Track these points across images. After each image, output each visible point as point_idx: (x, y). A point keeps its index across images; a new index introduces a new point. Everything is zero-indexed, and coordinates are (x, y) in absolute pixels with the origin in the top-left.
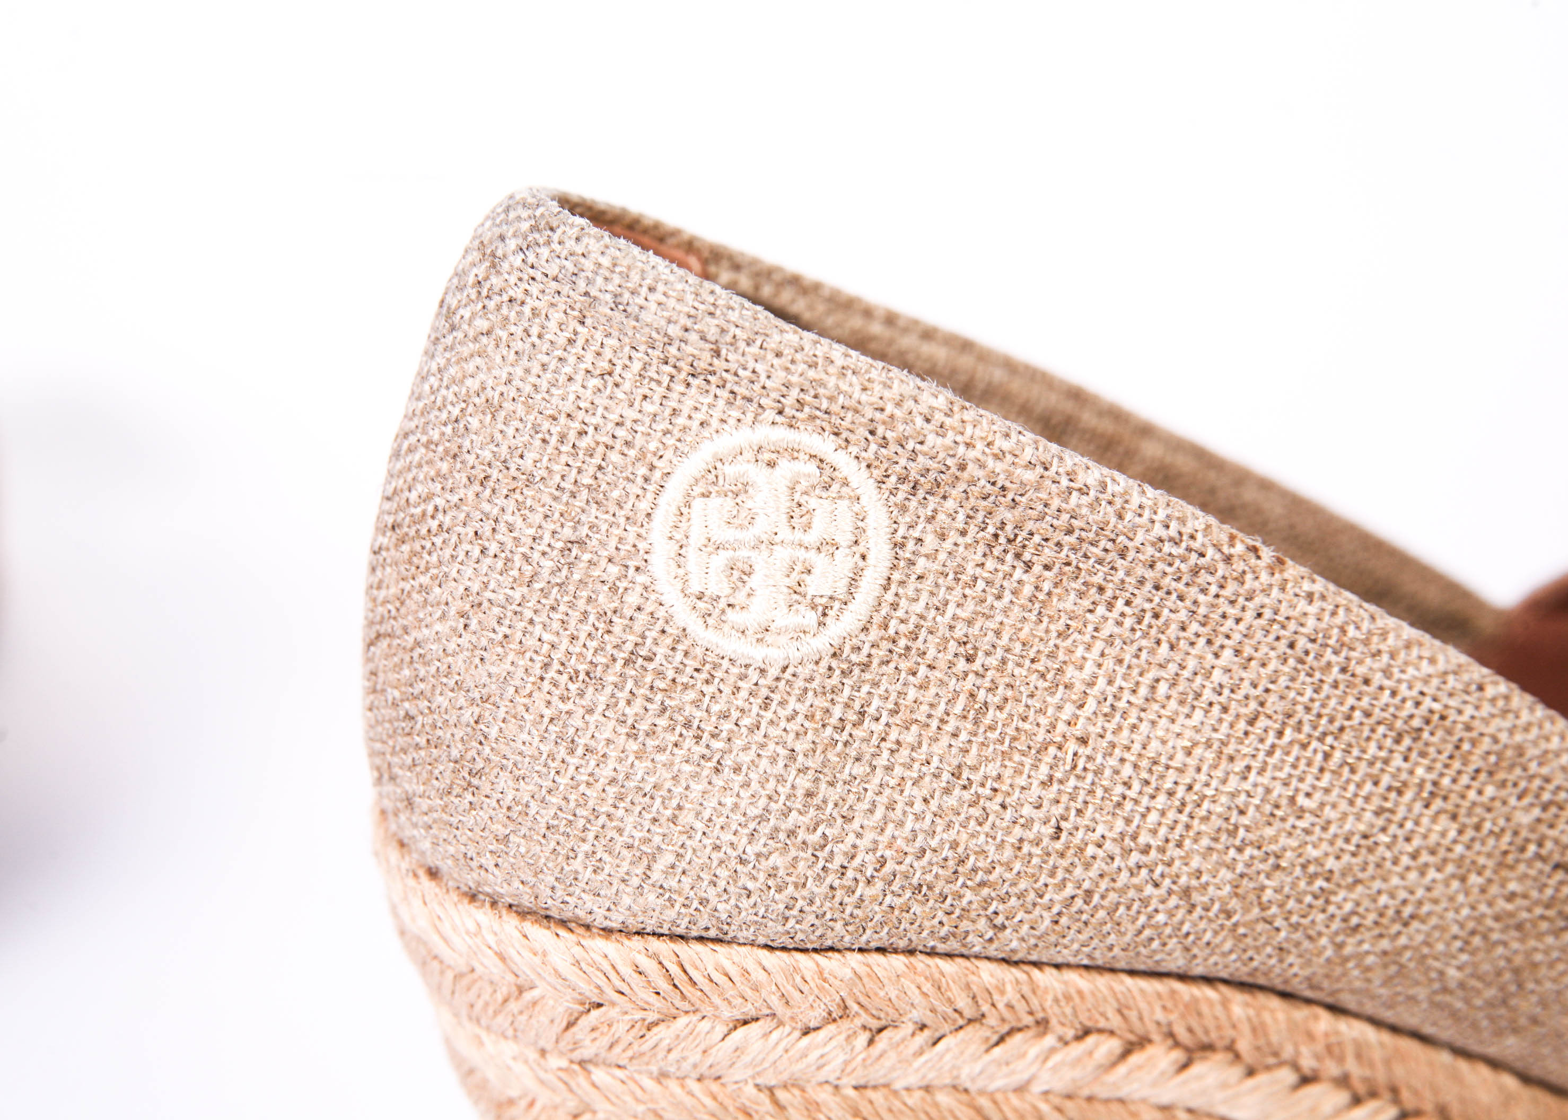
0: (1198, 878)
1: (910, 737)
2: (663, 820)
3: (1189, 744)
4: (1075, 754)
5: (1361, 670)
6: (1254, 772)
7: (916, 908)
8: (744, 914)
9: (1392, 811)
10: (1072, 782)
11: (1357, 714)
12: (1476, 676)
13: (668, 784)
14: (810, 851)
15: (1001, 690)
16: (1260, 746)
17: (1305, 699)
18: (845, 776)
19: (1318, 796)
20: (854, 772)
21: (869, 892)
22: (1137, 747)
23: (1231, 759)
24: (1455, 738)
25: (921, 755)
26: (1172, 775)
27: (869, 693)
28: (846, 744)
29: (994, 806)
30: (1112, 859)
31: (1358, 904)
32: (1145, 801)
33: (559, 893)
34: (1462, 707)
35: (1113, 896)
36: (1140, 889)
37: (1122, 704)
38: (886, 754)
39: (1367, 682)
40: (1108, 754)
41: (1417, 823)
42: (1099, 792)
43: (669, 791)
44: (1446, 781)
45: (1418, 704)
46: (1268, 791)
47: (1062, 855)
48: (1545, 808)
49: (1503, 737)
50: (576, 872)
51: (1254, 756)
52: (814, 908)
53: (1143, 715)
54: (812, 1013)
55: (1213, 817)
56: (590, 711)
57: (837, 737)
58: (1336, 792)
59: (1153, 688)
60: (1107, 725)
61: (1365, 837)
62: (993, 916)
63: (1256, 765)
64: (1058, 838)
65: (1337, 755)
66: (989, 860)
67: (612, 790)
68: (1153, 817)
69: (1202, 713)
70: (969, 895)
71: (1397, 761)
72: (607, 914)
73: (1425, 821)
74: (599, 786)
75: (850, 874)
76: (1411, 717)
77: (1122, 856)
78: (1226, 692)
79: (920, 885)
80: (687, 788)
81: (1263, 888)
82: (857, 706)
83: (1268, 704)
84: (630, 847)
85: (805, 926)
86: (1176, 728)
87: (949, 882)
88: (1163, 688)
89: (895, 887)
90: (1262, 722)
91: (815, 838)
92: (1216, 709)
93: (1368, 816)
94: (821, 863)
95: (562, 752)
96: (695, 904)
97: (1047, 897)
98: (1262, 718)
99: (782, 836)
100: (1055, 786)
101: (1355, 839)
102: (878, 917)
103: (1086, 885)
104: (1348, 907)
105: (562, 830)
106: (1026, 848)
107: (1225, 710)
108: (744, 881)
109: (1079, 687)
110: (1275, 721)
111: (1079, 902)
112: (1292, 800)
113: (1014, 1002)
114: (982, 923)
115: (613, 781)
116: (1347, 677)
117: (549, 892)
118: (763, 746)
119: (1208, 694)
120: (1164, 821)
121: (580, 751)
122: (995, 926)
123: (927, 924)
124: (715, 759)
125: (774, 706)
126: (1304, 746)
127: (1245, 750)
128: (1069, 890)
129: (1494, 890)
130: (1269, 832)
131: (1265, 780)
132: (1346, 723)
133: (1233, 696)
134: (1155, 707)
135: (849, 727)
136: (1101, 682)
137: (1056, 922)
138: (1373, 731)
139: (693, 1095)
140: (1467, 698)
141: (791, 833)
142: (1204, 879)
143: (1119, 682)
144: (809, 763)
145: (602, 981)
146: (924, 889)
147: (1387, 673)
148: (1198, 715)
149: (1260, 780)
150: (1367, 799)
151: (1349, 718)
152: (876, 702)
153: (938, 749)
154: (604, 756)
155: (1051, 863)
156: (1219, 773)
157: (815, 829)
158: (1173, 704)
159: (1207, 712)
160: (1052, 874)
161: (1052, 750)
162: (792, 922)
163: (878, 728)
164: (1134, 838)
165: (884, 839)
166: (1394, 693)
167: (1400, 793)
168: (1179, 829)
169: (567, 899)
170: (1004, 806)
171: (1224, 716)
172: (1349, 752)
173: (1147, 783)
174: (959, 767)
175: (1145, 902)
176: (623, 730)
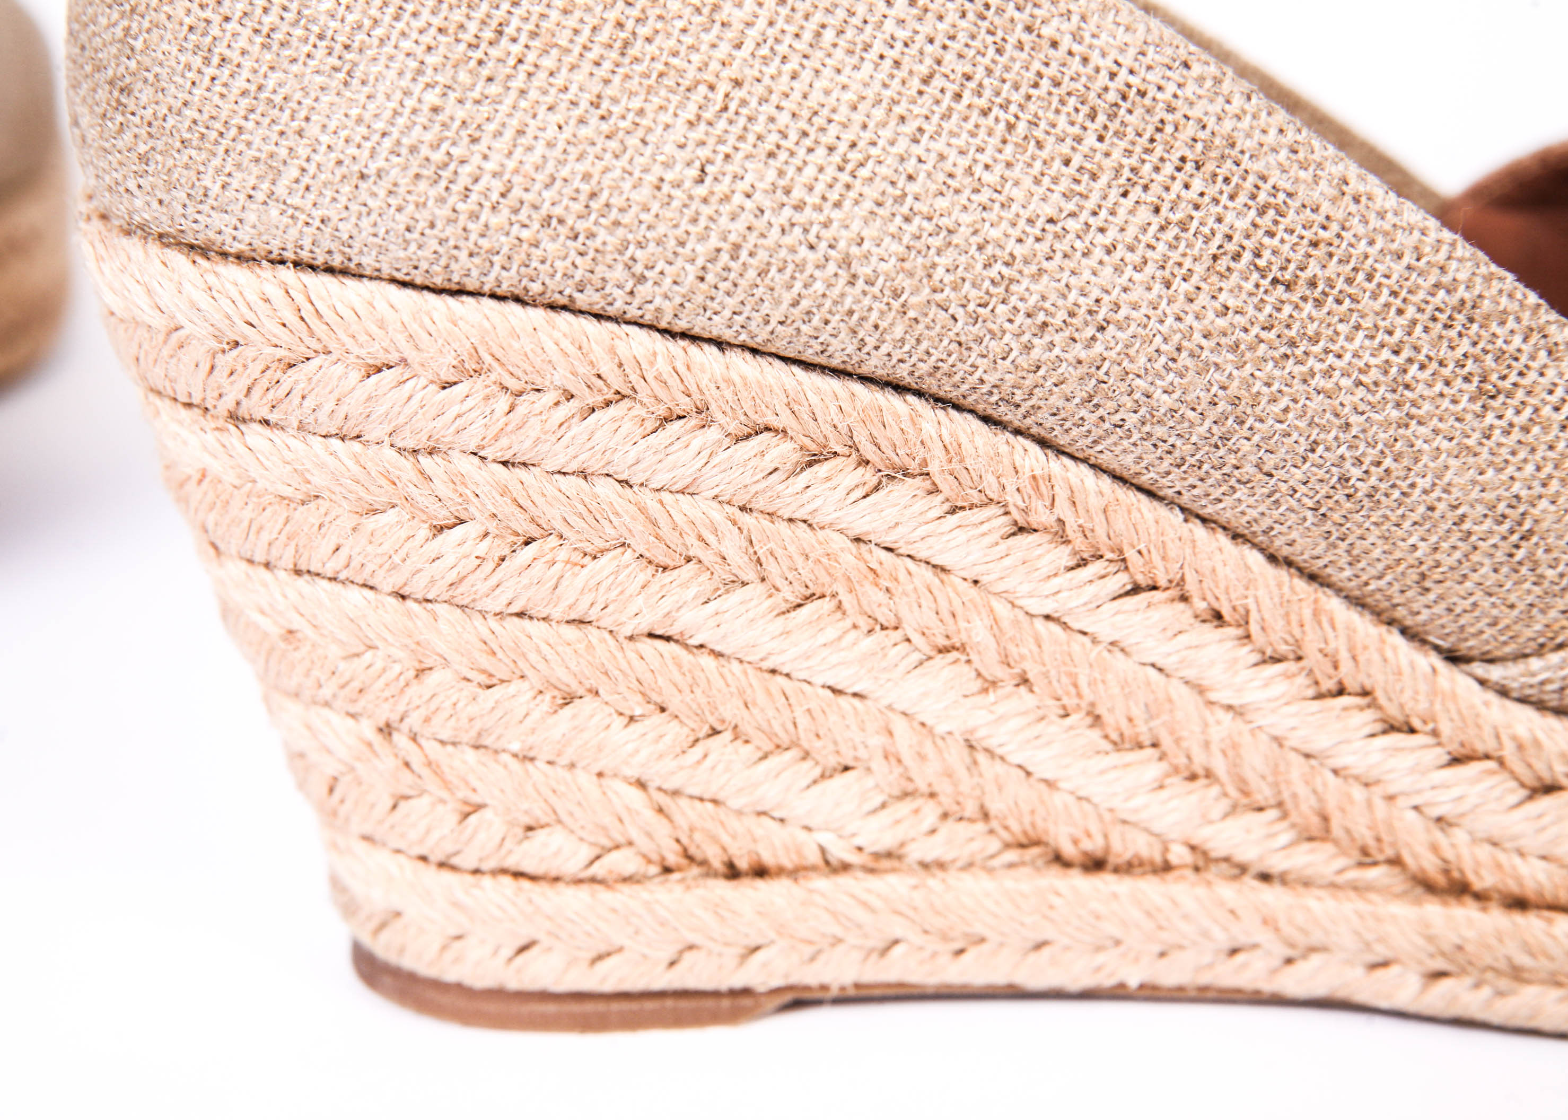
0: (860, 245)
1: (548, 62)
2: (290, 132)
3: (855, 98)
4: (727, 96)
5: (1046, 31)
6: (926, 136)
7: (546, 244)
8: (364, 234)
9: (1086, 197)
10: (722, 124)
11: (1045, 83)
12: (1182, 52)
13: (298, 95)
14: (433, 168)
15: (651, 21)
16: (935, 108)
17: (986, 61)
18: (476, 95)
19: (999, 169)
20: (486, 92)
21: (494, 221)
22: (796, 96)
23: (902, 119)
24: (1156, 118)
25: (559, 81)
26: (833, 130)
27: (509, 12)
28: (480, 62)
29: (633, 141)
30: (762, 212)
31: (1044, 298)
32: (801, 152)
33: (190, 210)
34: (1163, 83)
35: (762, 255)
36: (793, 250)
37: (782, 49)
38: (522, 76)
39: (1054, 44)
40: (763, 100)
41: (1113, 213)
42: (751, 138)
43: (299, 103)
44: (1147, 168)
45: (1113, 76)
46: (942, 157)
47: (705, 201)
48: (1262, 212)
49: (1211, 122)
50: (206, 189)
51: (927, 118)
52: (435, 232)
53: (805, 62)
54: (441, 360)
55: (878, 179)
56: (227, 19)
57: (470, 54)
58: (1019, 167)
59: (818, 35)
60: (764, 69)
61: (1051, 221)
62: (631, 263)
63: (930, 128)
64: (702, 181)
65: (1022, 127)
66: (625, 197)
67: (245, 102)
68: (810, 171)
69: (872, 66)
70: (602, 235)
71: (1090, 140)
72: (235, 233)
73: (1122, 212)
74: (232, 98)
75: (474, 197)
76: (1106, 89)
77: (773, 210)
78: (899, 45)
79: (550, 217)
80: (316, 100)
81: (934, 266)
82: (494, 24)
83: (945, 62)
84: (257, 160)
85: (426, 253)
86: (842, 79)
87: (580, 217)
88: (829, 35)
89: (523, 216)
90: (938, 82)
91: (438, 156)
92: (888, 63)
93: (1056, 197)
94: (443, 183)
95: (197, 61)
96: (317, 223)
97: (689, 246)
98: (937, 76)
99: (404, 151)
100: (703, 127)
101: (1040, 223)
102: (505, 250)
103: (733, 238)
104: (1033, 300)
105: (195, 143)
106: (666, 188)
107: (897, 64)
108: (364, 196)
109: (737, 26)
110: (953, 82)
111: (724, 257)
112: (969, 171)
113: (665, 376)
114: (619, 273)
115: (244, 93)
116: (1033, 37)
117: (180, 210)
118: (391, 58)
119: (878, 47)
120: (821, 177)
121: (215, 60)
122: (634, 275)
123: (559, 264)
124: (345, 69)
125: (406, 16)
126: (985, 113)
127: (917, 110)
128: (714, 241)
129: (1203, 299)
130: (942, 203)
131: (939, 145)
132: (1032, 91)
133: (906, 50)
134: (820, 54)
135: (483, 45)
136: (761, 23)
137: (702, 279)
138: (1062, 102)
139: (337, 457)
140: (1169, 73)
141: (413, 150)
142: (866, 245)
143: (780, 24)
144: (439, 78)
145: (230, 309)
146: (554, 222)
147: (1077, 38)
148: (867, 67)
149: (932, 145)
150: (1055, 180)
151: (1036, 85)
152: (515, 22)
153: (579, 77)
154: (239, 66)
155: (693, 207)
156: (886, 133)
157: (439, 146)
158: (839, 53)
159: (877, 65)
160: (694, 221)
161: (703, 89)
162: (413, 247)
163: (516, 49)
164: (787, 192)
165: (511, 165)
166: (1085, 60)
167: (1094, 177)
168: (839, 187)
169: (198, 217)
170: (644, 142)
171: (895, 72)
172: (1036, 125)
173: (805, 134)
174: (599, 97)
175: (800, 267)
176: (259, 40)
